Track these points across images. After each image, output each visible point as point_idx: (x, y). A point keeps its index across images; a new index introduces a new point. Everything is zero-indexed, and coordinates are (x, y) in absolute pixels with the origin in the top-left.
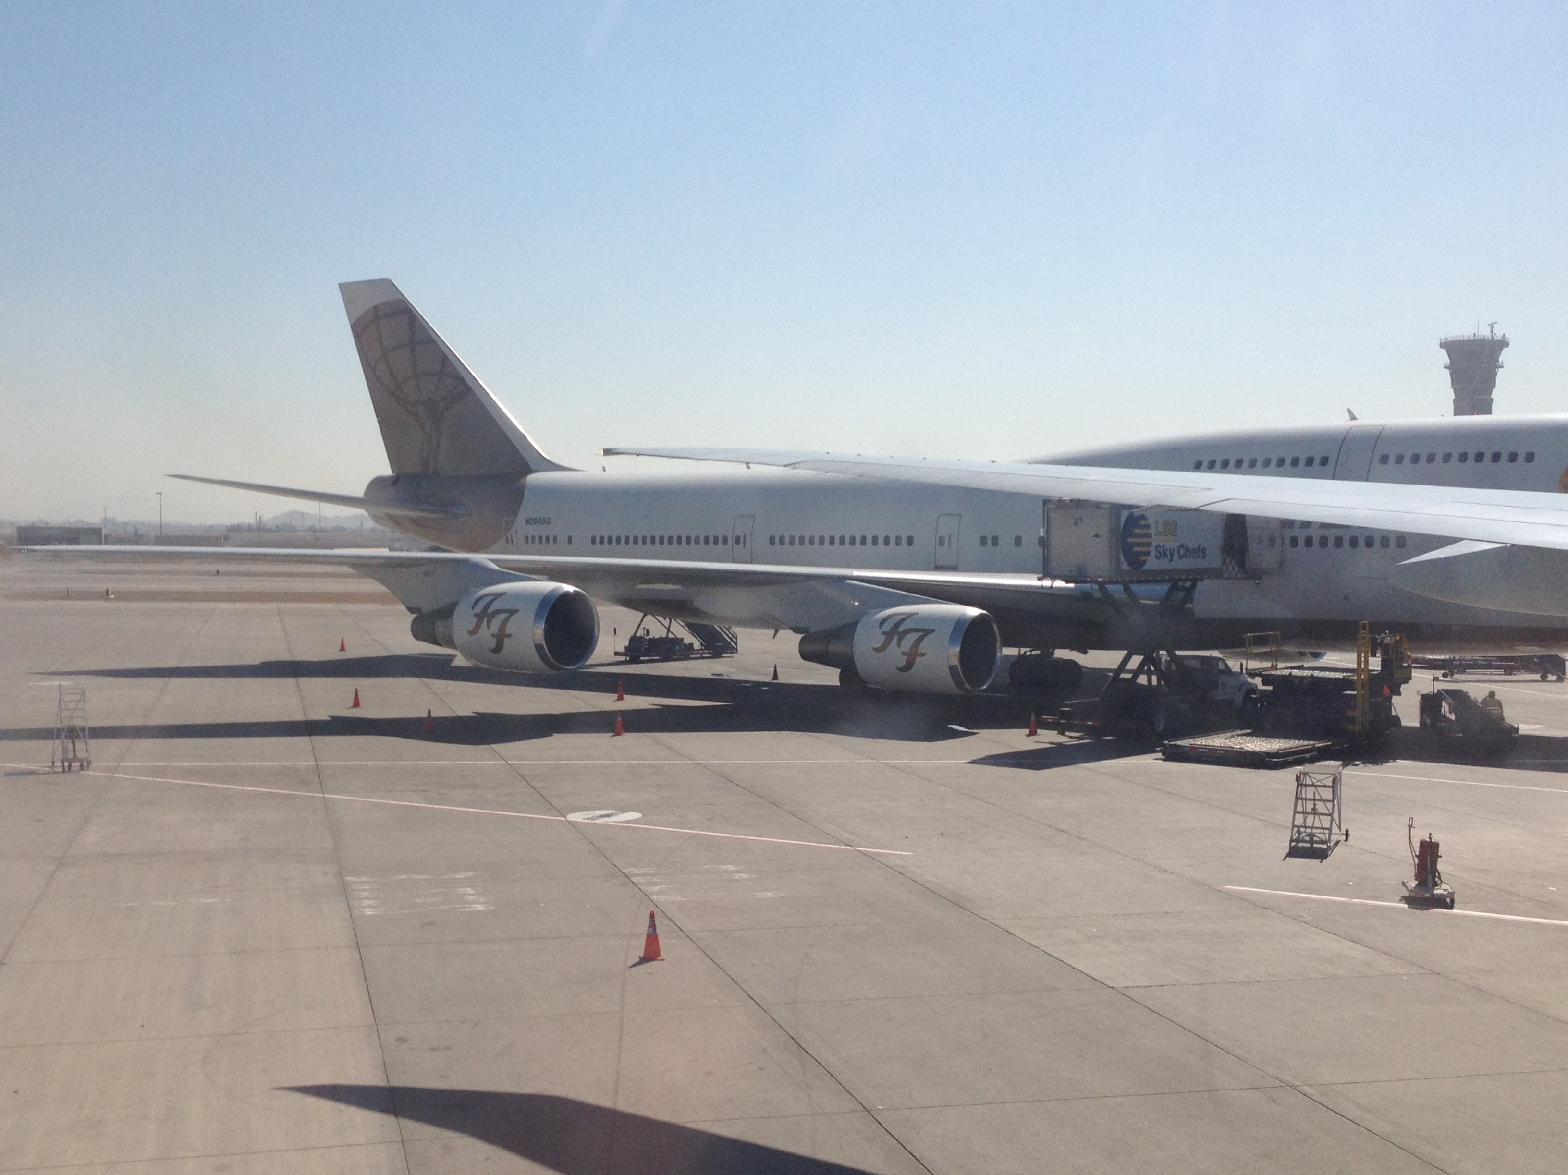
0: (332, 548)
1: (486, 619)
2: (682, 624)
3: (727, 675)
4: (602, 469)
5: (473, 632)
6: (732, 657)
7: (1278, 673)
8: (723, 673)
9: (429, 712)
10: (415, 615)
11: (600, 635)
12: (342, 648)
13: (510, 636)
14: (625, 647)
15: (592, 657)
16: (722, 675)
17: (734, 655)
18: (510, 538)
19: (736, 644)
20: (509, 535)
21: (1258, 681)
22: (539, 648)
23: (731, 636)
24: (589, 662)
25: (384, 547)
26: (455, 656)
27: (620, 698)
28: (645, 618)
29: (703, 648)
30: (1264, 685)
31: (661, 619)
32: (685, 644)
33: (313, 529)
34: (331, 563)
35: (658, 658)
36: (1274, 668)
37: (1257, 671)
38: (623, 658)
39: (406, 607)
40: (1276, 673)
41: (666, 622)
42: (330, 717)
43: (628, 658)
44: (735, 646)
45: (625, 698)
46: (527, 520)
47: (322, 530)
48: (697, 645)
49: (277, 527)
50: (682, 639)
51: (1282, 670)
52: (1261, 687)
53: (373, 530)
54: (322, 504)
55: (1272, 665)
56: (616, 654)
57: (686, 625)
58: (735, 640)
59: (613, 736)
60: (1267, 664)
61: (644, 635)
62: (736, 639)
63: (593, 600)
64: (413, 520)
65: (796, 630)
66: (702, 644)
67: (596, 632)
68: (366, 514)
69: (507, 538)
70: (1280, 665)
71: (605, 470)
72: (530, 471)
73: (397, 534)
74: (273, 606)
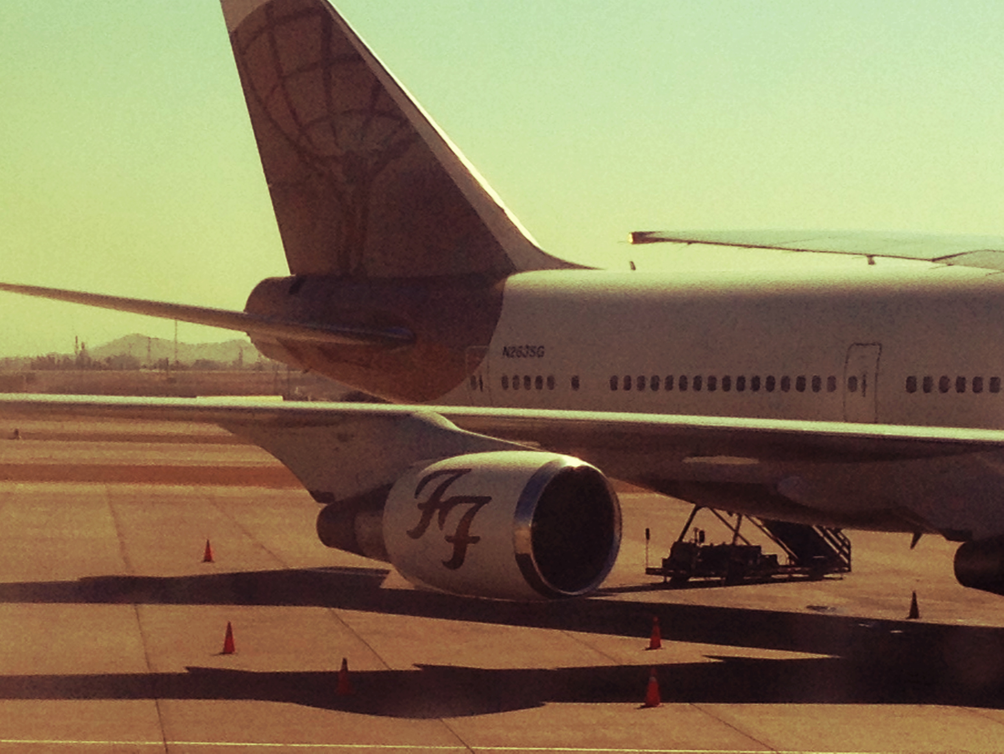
0: (195, 396)
1: (438, 511)
2: (759, 523)
3: (833, 609)
4: (629, 266)
5: (416, 533)
6: (841, 579)
8: (826, 605)
9: (345, 662)
10: (324, 505)
11: (623, 540)
12: (208, 558)
13: (476, 540)
14: (664, 561)
15: (610, 576)
16: (824, 608)
17: (845, 575)
18: (477, 379)
19: (848, 556)
20: (475, 374)
22: (522, 560)
23: (840, 544)
24: (606, 584)
25: (276, 394)
26: (387, 572)
27: (655, 646)
28: (698, 512)
29: (793, 563)
31: (723, 514)
32: (764, 556)
33: (164, 364)
34: (189, 419)
35: (719, 578)
38: (660, 579)
39: (312, 493)
41: (733, 520)
42: (188, 668)
43: (669, 579)
44: (847, 561)
45: (662, 646)
46: (505, 348)
47: (178, 366)
48: (783, 559)
49: (109, 360)
50: (759, 548)
53: (259, 367)
54: (179, 322)
56: (650, 571)
57: (765, 525)
58: (845, 550)
59: (643, 707)
61: (696, 540)
62: (849, 547)
63: (612, 481)
64: (323, 350)
65: (950, 536)
66: (791, 558)
67: (617, 535)
68: (248, 339)
69: (473, 379)
71: (634, 268)
72: (514, 270)
73: (298, 373)
74: (100, 488)
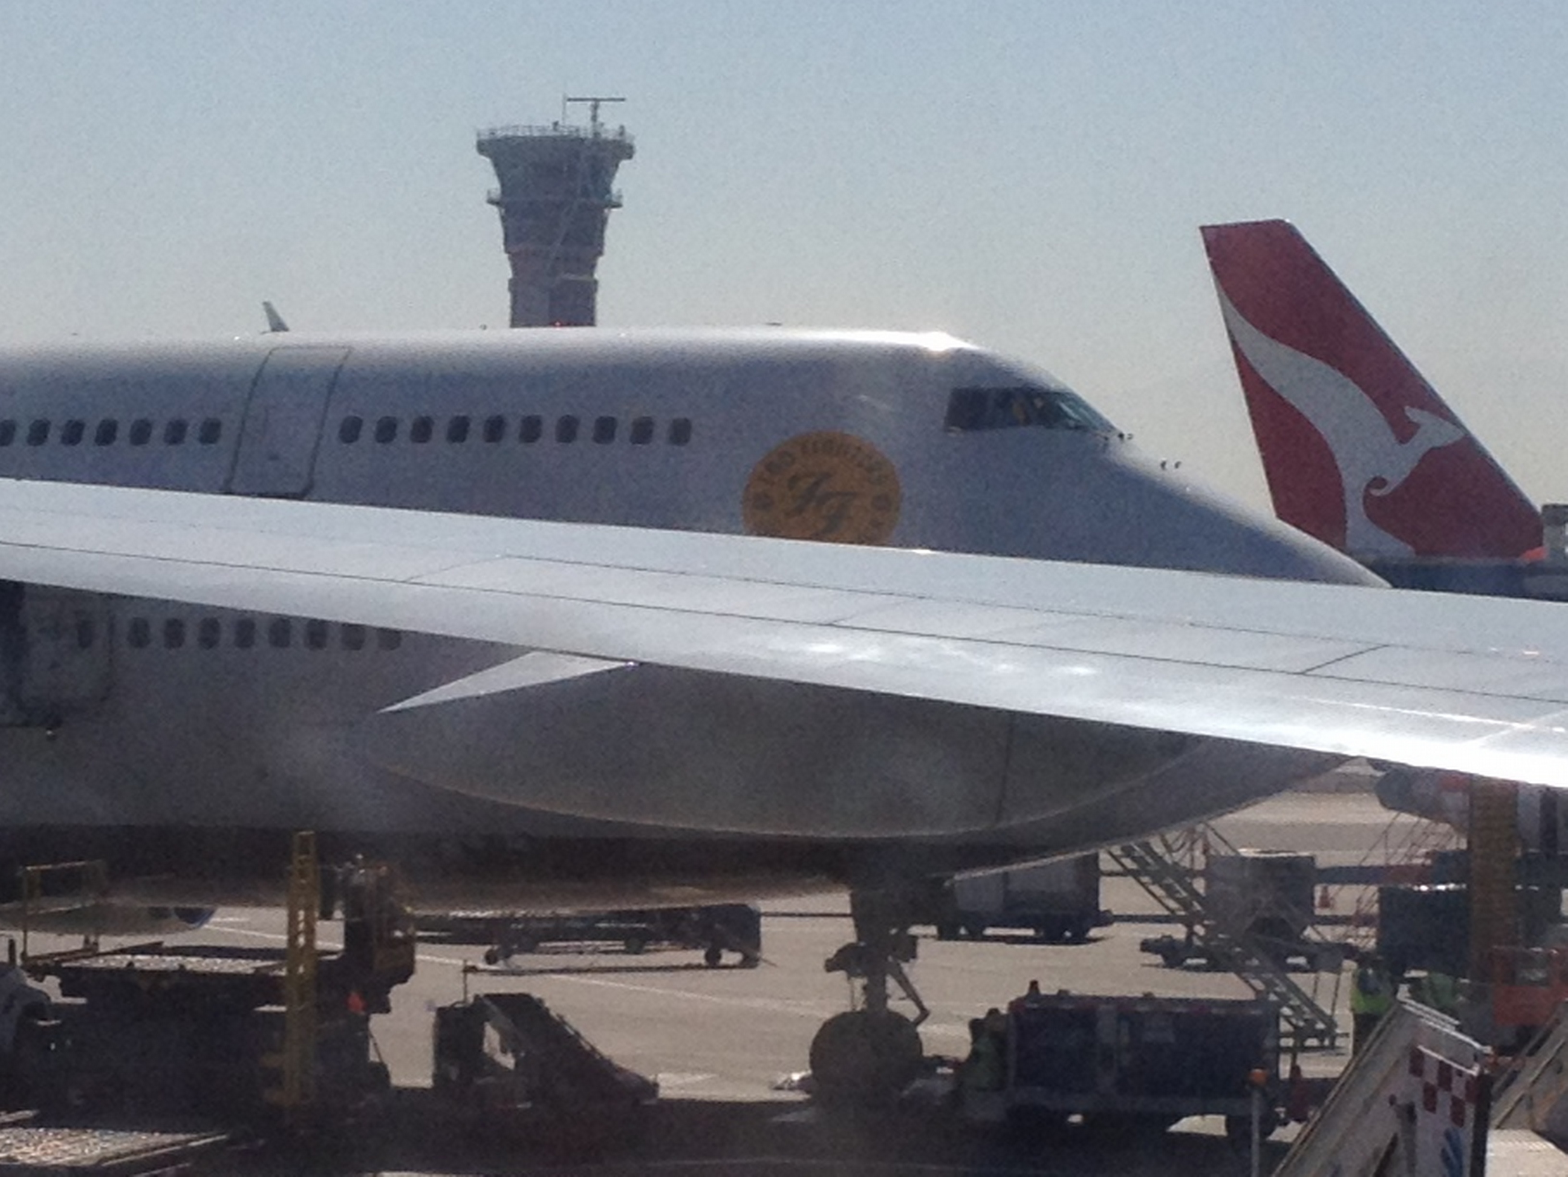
7: (100, 963)
21: (51, 986)
30: (64, 995)
36: (91, 950)
37: (48, 961)
40: (95, 965)
51: (108, 957)
52: (57, 997)
55: (87, 941)
60: (73, 942)
70: (107, 943)
